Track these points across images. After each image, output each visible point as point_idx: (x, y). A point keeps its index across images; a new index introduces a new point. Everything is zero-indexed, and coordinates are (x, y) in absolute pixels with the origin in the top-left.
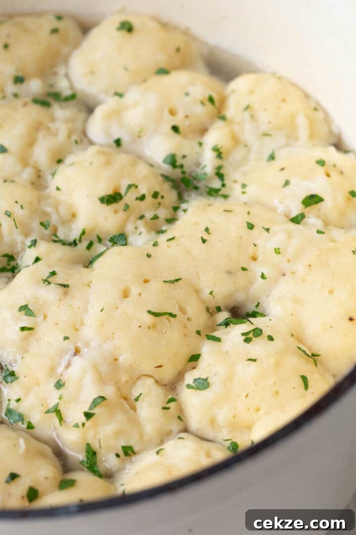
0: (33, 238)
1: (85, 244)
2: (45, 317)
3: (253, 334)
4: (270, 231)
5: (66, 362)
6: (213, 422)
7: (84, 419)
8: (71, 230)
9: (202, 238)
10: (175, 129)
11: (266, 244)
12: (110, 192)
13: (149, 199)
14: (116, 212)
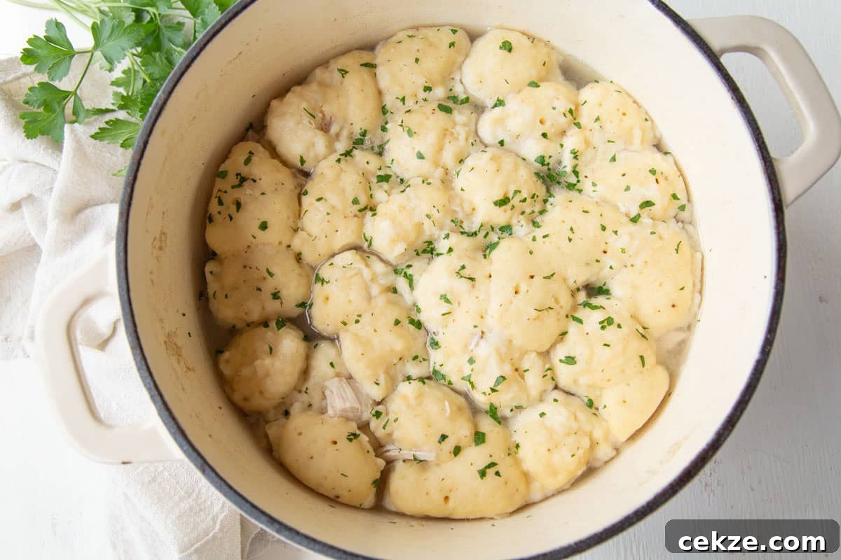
0: (447, 232)
1: (483, 233)
2: (459, 304)
3: (607, 323)
4: (618, 233)
5: (476, 343)
6: (575, 382)
7: (490, 391)
8: (472, 223)
9: (569, 238)
10: (544, 135)
11: (616, 243)
12: (501, 197)
13: (529, 200)
14: (505, 211)
